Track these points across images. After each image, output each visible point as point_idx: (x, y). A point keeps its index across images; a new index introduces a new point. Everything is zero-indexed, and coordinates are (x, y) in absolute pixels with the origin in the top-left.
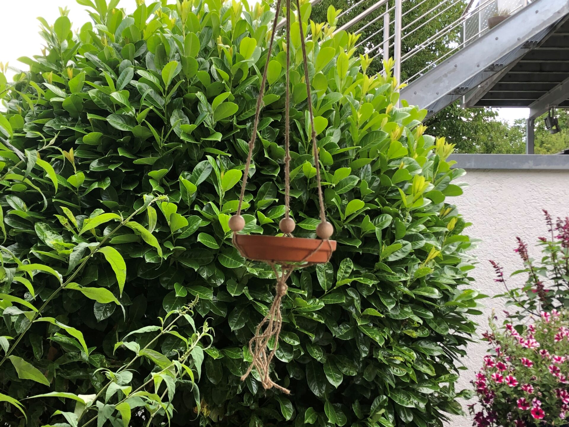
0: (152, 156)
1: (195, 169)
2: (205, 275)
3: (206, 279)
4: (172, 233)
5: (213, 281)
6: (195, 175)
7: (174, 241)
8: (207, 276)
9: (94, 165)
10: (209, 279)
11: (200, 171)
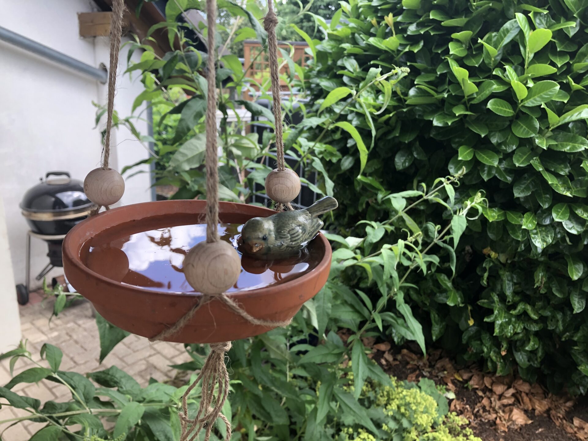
0: (465, 17)
1: (502, 29)
2: (494, 141)
3: (495, 145)
4: (466, 97)
5: (504, 147)
6: (501, 36)
7: (468, 105)
8: (497, 142)
9: (412, 29)
10: (499, 144)
11: (508, 31)
